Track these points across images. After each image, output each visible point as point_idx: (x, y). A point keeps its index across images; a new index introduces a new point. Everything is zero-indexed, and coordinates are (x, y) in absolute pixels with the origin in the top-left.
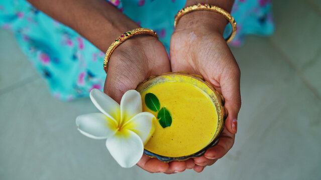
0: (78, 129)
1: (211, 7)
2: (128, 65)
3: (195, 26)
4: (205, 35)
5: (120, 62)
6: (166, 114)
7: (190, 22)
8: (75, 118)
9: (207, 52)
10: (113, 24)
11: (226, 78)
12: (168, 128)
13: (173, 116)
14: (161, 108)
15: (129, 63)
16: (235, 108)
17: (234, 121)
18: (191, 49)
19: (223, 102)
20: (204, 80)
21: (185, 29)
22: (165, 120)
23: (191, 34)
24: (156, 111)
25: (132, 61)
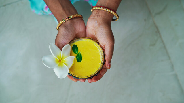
0: (43, 63)
1: (107, 10)
2: (67, 33)
3: (98, 18)
4: (101, 25)
5: (64, 32)
6: (80, 56)
7: (97, 15)
8: (42, 57)
9: (101, 33)
10: (63, 8)
11: (107, 46)
12: (80, 62)
13: (83, 57)
14: (78, 53)
15: (67, 32)
16: (109, 59)
17: (109, 64)
18: (95, 29)
19: (104, 56)
20: (99, 44)
21: (94, 18)
22: (79, 58)
23: (96, 22)
24: (76, 54)
25: (69, 31)
